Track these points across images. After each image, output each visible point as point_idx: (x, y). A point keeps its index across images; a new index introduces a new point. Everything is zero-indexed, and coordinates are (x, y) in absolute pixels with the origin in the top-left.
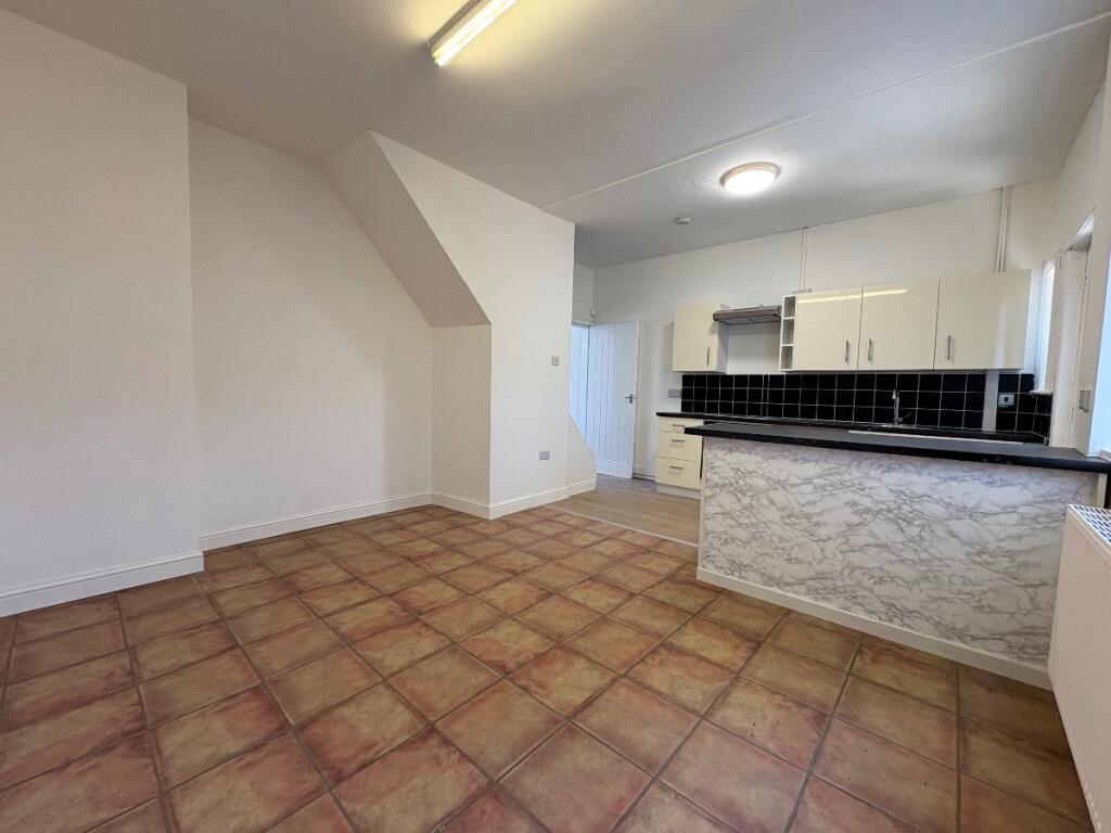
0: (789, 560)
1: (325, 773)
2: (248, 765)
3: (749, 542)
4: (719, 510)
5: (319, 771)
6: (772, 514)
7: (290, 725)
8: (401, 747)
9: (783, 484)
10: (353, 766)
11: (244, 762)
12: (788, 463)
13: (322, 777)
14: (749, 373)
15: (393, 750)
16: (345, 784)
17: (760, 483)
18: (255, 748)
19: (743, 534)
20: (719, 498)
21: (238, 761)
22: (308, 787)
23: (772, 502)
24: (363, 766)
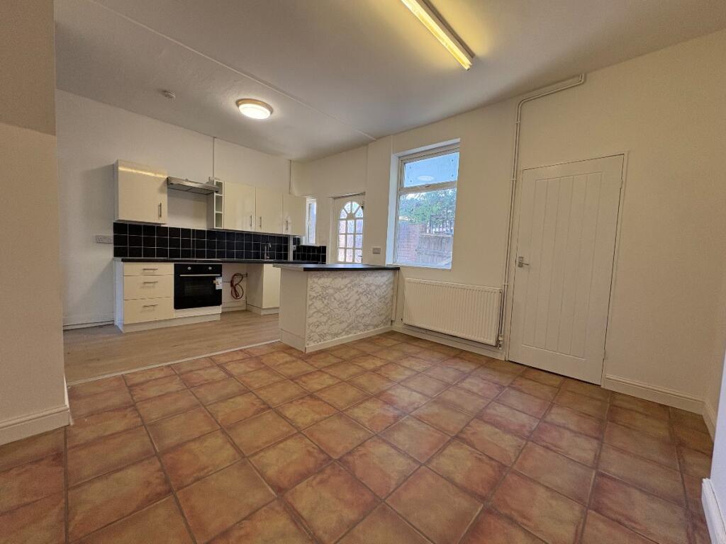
0: (340, 323)
1: (504, 473)
2: (524, 517)
3: (327, 321)
4: (315, 310)
5: (504, 477)
6: (335, 304)
7: (484, 506)
8: (473, 446)
9: (339, 290)
10: (494, 463)
11: (525, 521)
12: (340, 279)
13: (506, 474)
14: (180, 227)
15: (476, 449)
16: (504, 463)
17: (331, 291)
18: (512, 521)
19: (324, 319)
20: (315, 304)
21: (526, 525)
22: (516, 478)
23: (335, 299)
24: (491, 459)
